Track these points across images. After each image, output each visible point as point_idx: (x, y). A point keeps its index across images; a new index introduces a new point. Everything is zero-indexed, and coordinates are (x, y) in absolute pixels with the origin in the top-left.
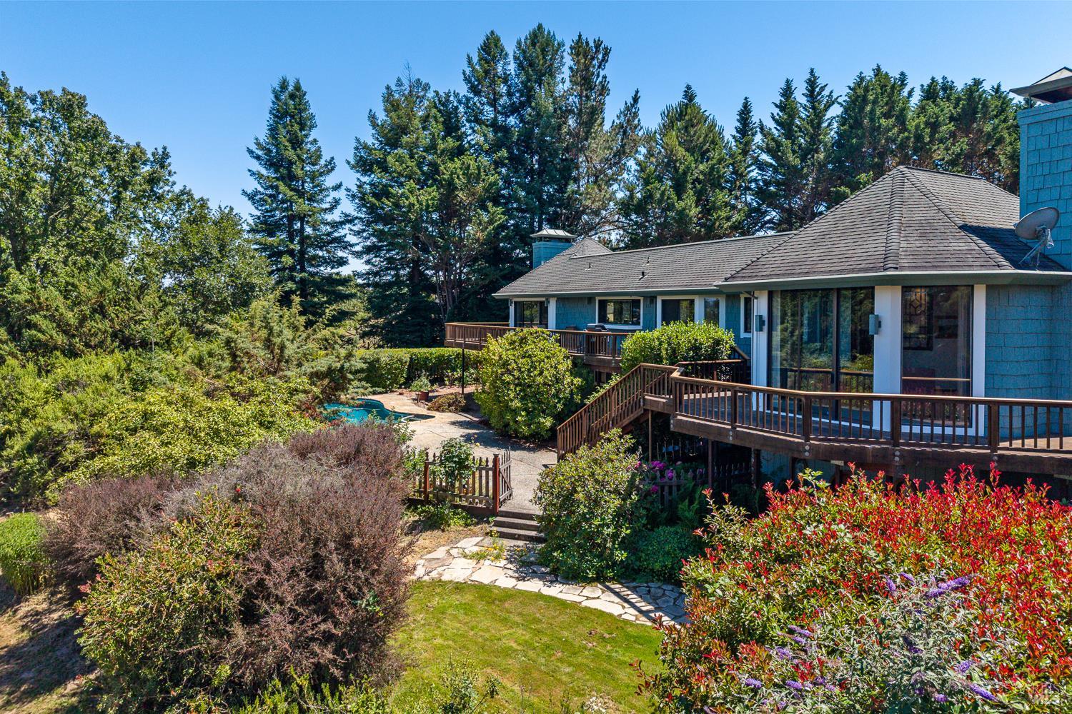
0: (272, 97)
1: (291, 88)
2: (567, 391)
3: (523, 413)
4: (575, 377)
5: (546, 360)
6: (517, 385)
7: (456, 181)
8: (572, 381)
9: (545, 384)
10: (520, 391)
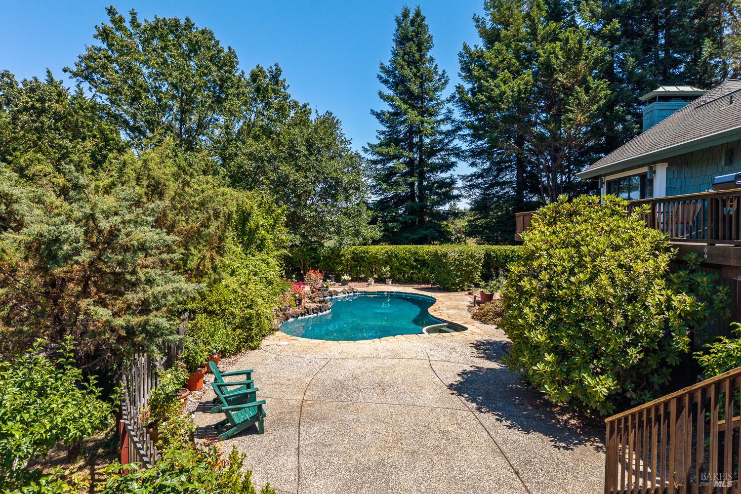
0: (396, 26)
1: (411, 16)
2: (655, 322)
3: (549, 358)
4: (677, 292)
5: (608, 252)
6: (543, 299)
7: (554, 61)
8: (669, 300)
9: (601, 301)
10: (551, 310)
